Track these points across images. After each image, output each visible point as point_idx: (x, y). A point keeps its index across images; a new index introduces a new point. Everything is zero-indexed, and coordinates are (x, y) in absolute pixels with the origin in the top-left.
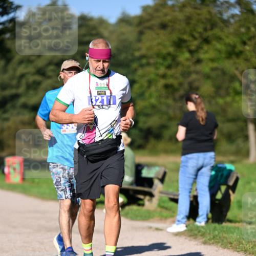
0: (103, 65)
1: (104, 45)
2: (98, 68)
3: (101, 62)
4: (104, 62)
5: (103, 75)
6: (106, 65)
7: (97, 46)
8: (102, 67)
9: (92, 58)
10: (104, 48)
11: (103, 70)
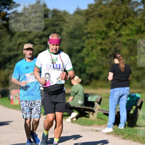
0: (56, 47)
1: (56, 37)
2: (53, 49)
3: (55, 46)
4: (56, 45)
5: (56, 52)
6: (58, 47)
7: (53, 38)
8: (55, 48)
9: (50, 43)
10: (56, 38)
11: (56, 50)
